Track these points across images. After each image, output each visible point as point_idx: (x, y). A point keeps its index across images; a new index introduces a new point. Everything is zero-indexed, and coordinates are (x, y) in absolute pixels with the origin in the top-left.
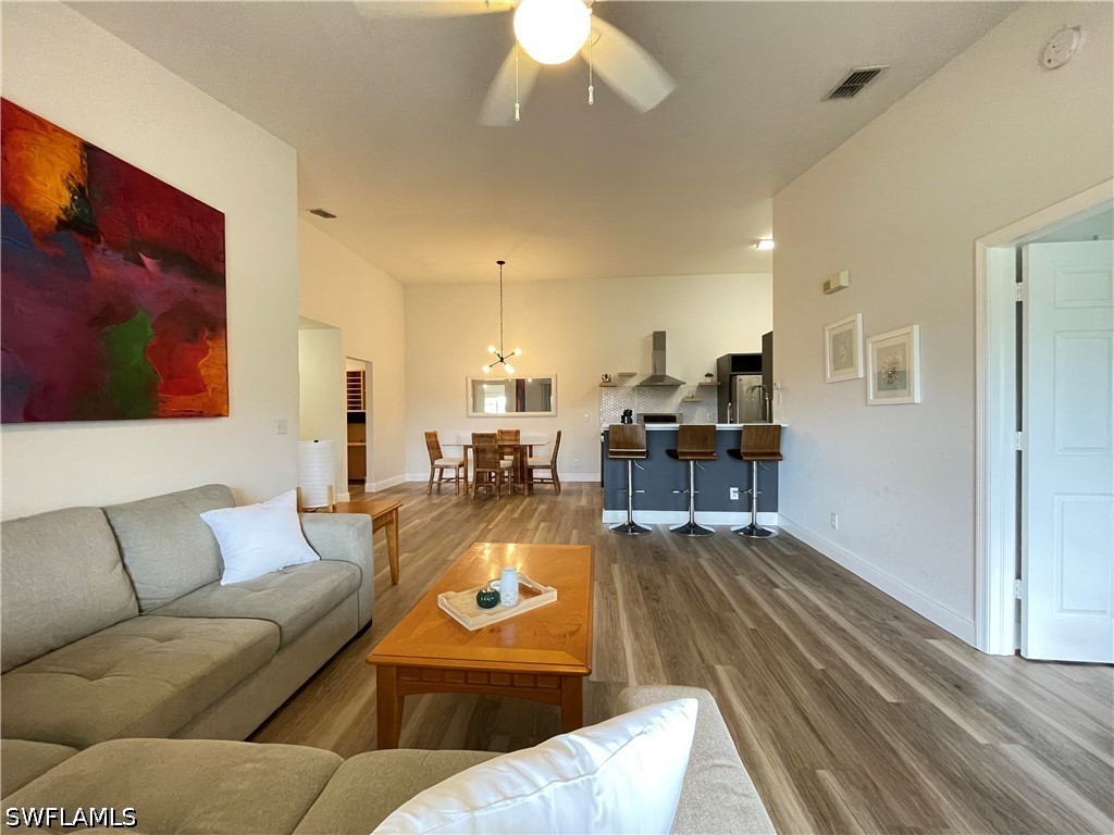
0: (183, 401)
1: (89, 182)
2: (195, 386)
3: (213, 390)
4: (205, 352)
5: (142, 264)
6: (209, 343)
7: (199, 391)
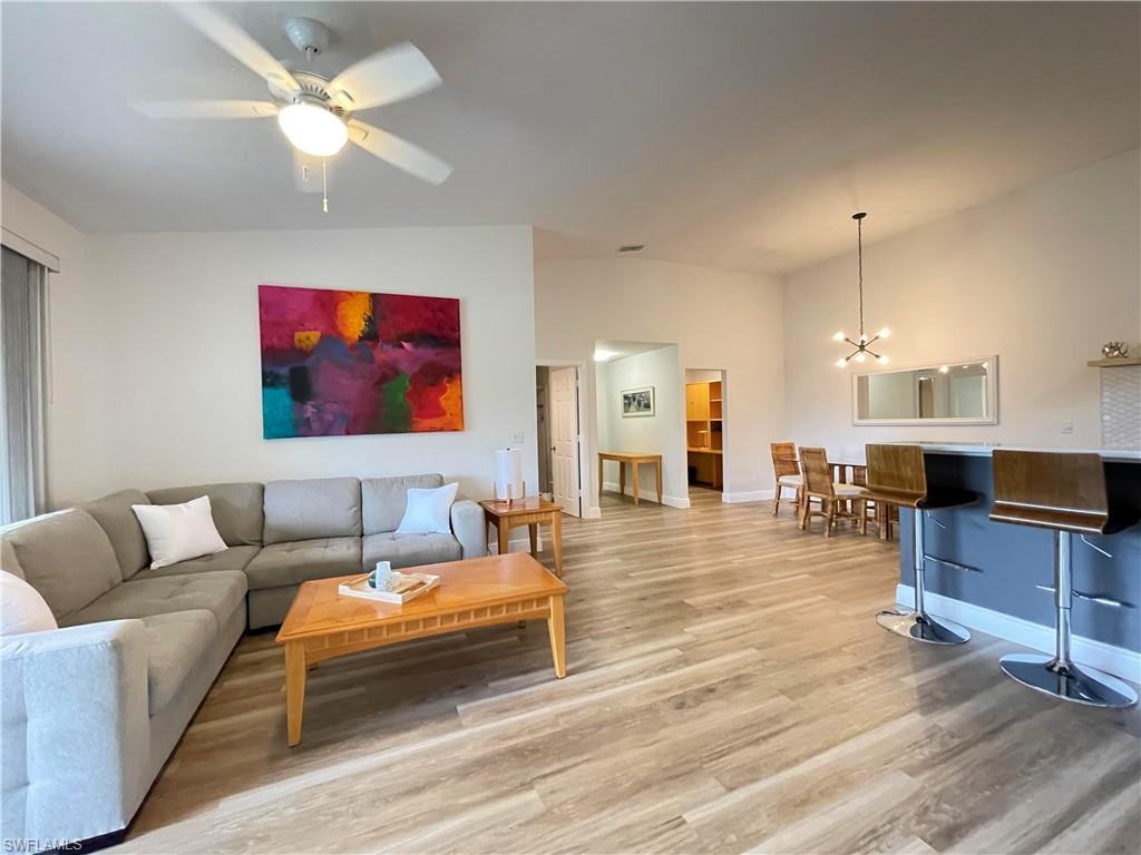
0: (428, 423)
1: (373, 314)
2: (439, 413)
3: (451, 414)
4: (444, 391)
5: (402, 347)
6: (448, 385)
7: (440, 416)
